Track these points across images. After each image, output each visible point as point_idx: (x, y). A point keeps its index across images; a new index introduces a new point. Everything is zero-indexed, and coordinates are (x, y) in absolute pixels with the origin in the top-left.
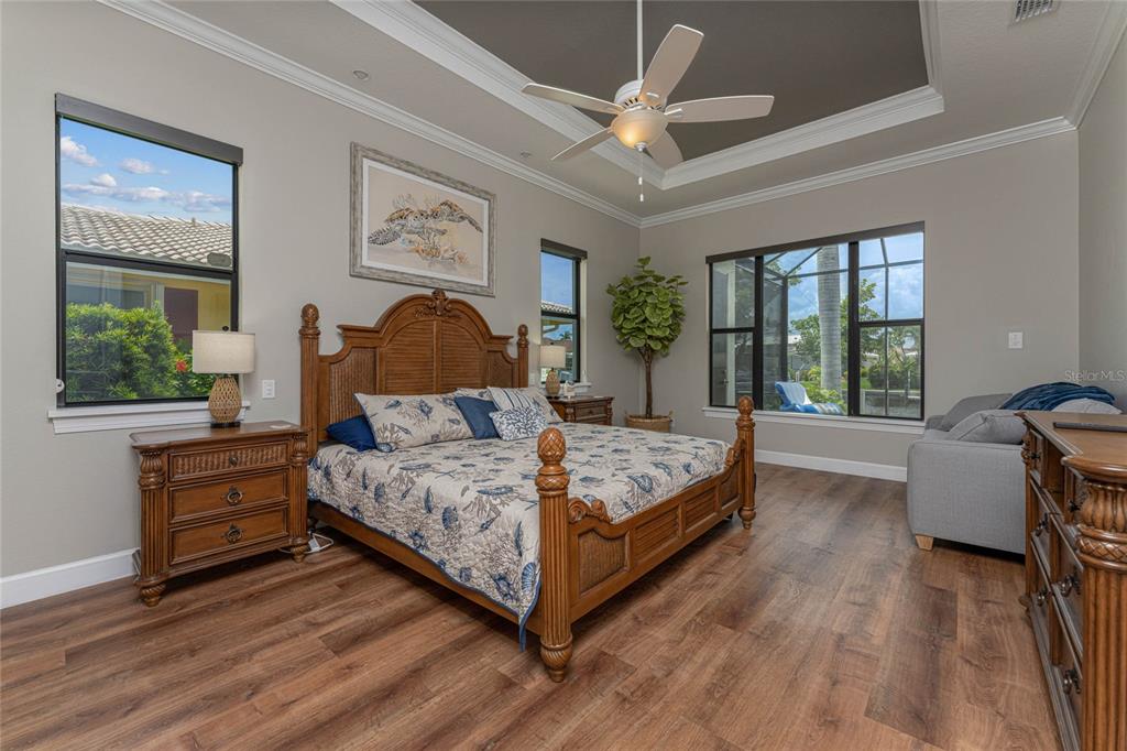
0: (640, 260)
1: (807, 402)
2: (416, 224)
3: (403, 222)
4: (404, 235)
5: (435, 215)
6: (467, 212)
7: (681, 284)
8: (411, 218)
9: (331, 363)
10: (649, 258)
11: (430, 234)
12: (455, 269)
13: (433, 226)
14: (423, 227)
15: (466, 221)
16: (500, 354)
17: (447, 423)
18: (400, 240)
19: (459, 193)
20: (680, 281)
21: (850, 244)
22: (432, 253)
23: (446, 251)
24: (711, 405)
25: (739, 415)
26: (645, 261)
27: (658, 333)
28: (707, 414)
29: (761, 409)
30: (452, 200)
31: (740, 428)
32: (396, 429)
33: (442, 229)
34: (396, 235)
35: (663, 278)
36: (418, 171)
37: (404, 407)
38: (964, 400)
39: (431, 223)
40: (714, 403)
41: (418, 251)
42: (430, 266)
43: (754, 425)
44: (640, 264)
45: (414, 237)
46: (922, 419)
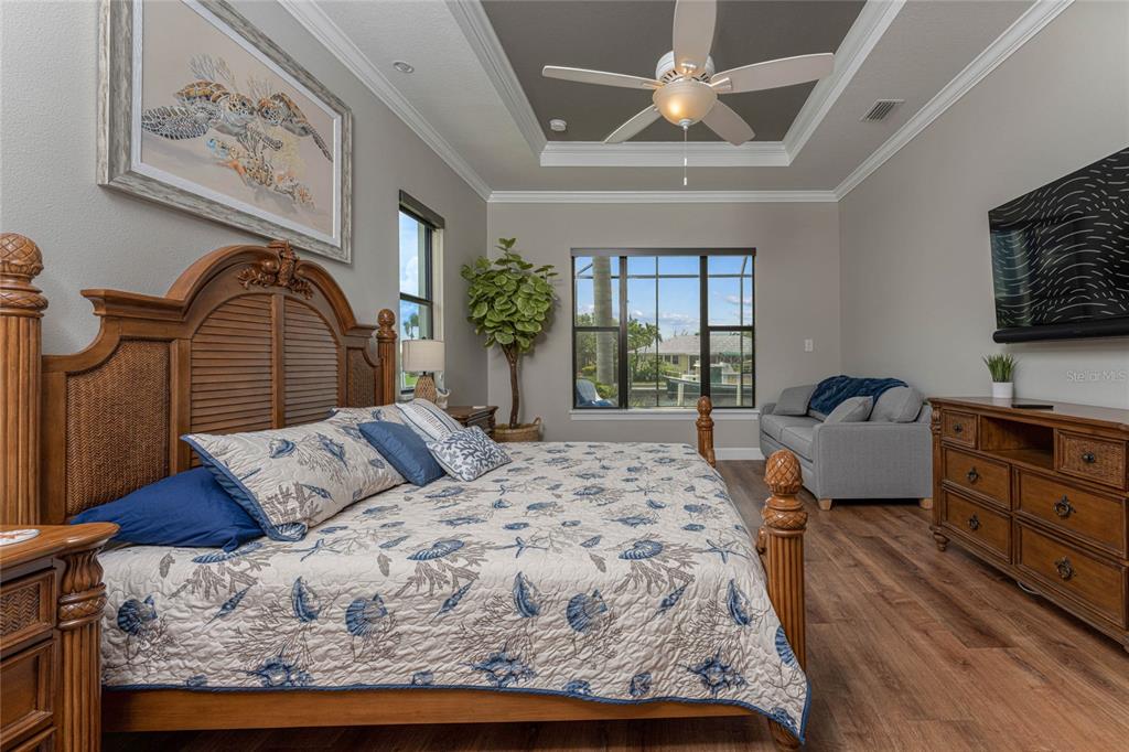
0: (503, 241)
1: (598, 399)
2: (233, 117)
3: (210, 106)
4: (212, 132)
5: (264, 111)
6: (312, 122)
7: (551, 275)
8: (224, 103)
9: (69, 375)
10: (513, 241)
11: (257, 142)
12: (295, 212)
13: (261, 130)
14: (245, 127)
15: (311, 136)
16: (360, 353)
17: (370, 467)
18: (203, 139)
19: (302, 89)
20: (550, 271)
21: (701, 258)
22: (259, 177)
23: (281, 178)
24: (575, 407)
25: (699, 416)
26: (510, 243)
27: (529, 329)
28: (573, 418)
29: (626, 407)
30: (290, 95)
31: (700, 427)
32: (307, 492)
33: (275, 139)
34: (197, 130)
35: (531, 266)
36: (238, 23)
37: (304, 451)
38: (784, 392)
39: (257, 123)
40: (578, 405)
41: (236, 167)
42: (256, 199)
43: (713, 424)
44: (504, 246)
45: (231, 141)
46: (753, 407)
